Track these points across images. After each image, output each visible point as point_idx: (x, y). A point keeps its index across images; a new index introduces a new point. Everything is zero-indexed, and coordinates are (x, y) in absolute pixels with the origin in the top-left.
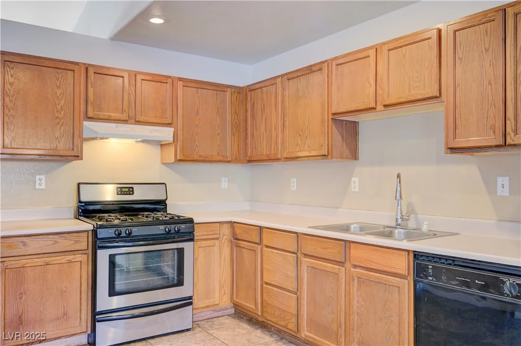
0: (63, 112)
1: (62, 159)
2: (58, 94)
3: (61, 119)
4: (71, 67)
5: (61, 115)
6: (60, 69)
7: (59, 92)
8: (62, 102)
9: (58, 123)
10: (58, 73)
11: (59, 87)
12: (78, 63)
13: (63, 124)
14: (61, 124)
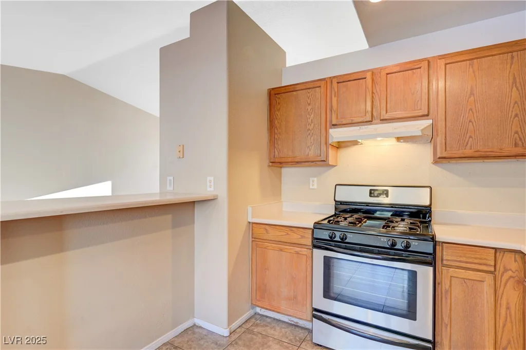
0: (312, 125)
1: (312, 164)
2: (309, 110)
3: (311, 131)
4: (318, 84)
5: (311, 128)
6: (310, 89)
7: (309, 108)
8: (312, 116)
9: (309, 134)
10: (309, 93)
11: (309, 104)
12: (325, 78)
13: (312, 134)
14: (311, 134)
